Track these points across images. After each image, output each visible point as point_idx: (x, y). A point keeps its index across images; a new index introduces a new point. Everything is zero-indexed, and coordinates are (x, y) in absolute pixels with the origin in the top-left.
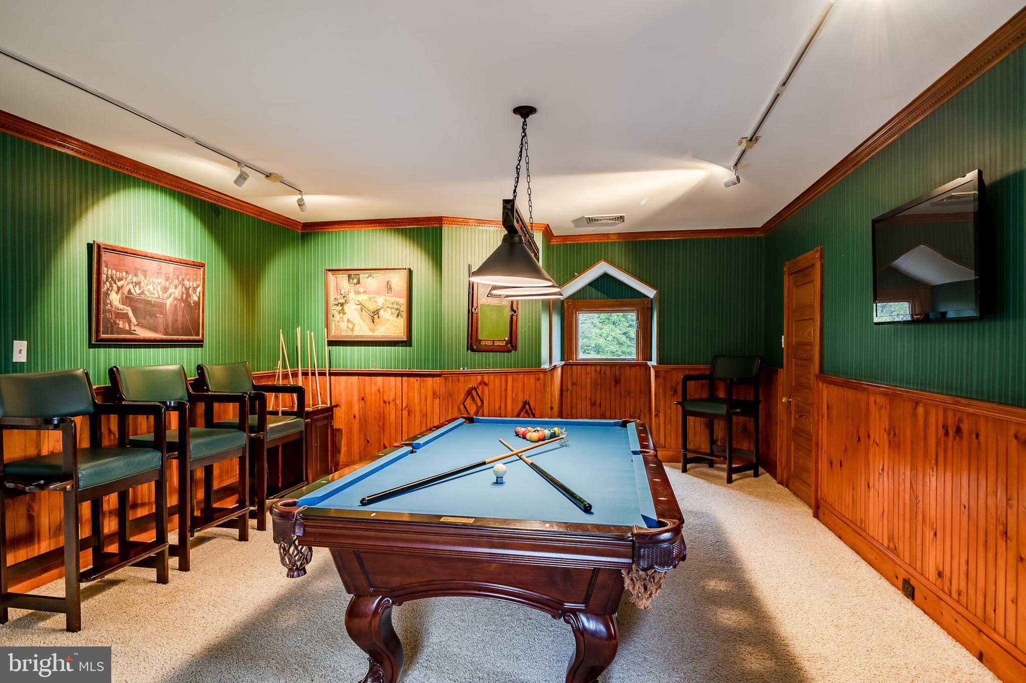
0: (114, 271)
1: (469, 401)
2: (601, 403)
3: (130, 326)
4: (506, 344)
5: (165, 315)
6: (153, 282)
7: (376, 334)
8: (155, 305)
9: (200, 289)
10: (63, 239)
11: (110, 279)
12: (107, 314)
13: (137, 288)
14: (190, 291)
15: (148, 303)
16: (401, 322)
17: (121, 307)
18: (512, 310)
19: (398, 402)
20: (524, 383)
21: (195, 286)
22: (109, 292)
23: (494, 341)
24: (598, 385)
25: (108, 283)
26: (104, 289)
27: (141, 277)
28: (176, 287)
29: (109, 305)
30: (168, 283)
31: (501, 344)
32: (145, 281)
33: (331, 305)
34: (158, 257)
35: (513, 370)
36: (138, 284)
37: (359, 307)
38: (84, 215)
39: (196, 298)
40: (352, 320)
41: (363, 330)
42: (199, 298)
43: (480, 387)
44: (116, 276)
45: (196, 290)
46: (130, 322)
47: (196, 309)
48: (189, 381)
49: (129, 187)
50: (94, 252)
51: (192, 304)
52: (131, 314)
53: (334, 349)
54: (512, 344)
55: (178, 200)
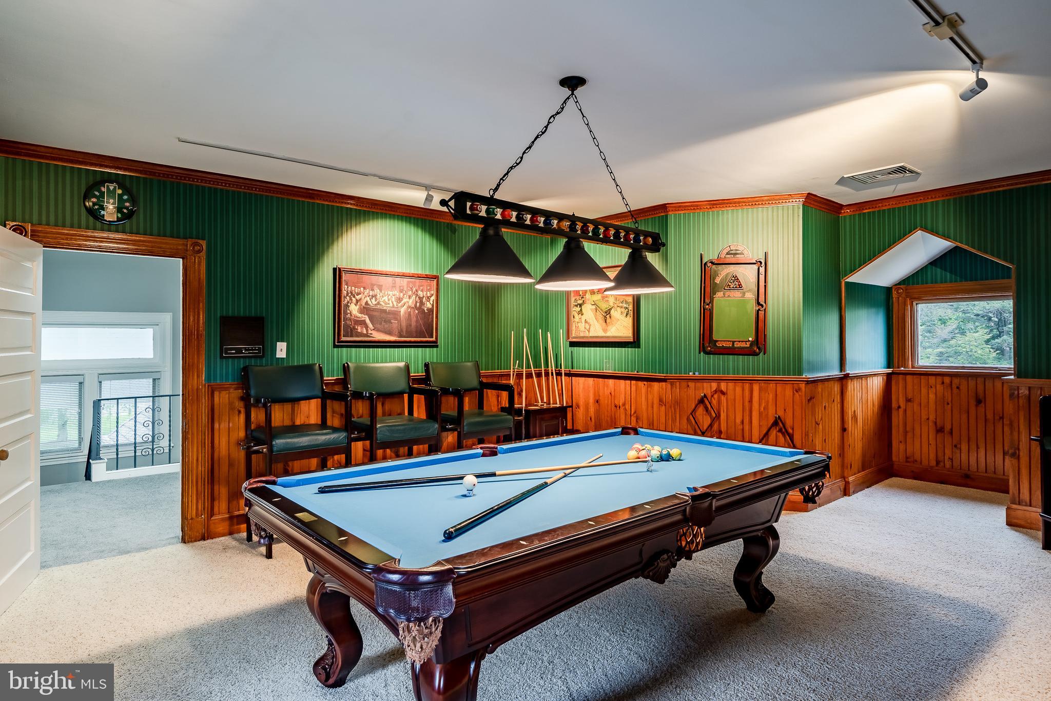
0: (353, 288)
1: (701, 410)
2: (952, 429)
3: (367, 330)
4: (751, 345)
5: (399, 321)
6: (387, 294)
7: (609, 334)
8: (390, 313)
9: (433, 298)
10: (314, 266)
11: (350, 294)
12: (348, 322)
13: (373, 300)
14: (424, 300)
15: (384, 311)
16: (628, 322)
17: (360, 315)
18: (759, 304)
19: (628, 407)
20: (776, 395)
21: (429, 295)
22: (349, 304)
23: (733, 342)
24: (948, 404)
25: (348, 297)
26: (344, 302)
27: (377, 291)
28: (410, 297)
29: (349, 315)
30: (402, 294)
31: (743, 345)
32: (381, 294)
33: (572, 306)
34: (392, 274)
35: (760, 377)
36: (374, 296)
37: (594, 307)
38: (330, 247)
39: (429, 305)
40: (588, 321)
41: (597, 331)
42: (433, 305)
43: (716, 396)
44: (355, 291)
45: (429, 299)
46: (367, 327)
47: (430, 315)
48: (412, 376)
49: (369, 220)
50: (337, 273)
51: (426, 311)
52: (368, 321)
53: (575, 349)
54: (758, 345)
55: (414, 224)
